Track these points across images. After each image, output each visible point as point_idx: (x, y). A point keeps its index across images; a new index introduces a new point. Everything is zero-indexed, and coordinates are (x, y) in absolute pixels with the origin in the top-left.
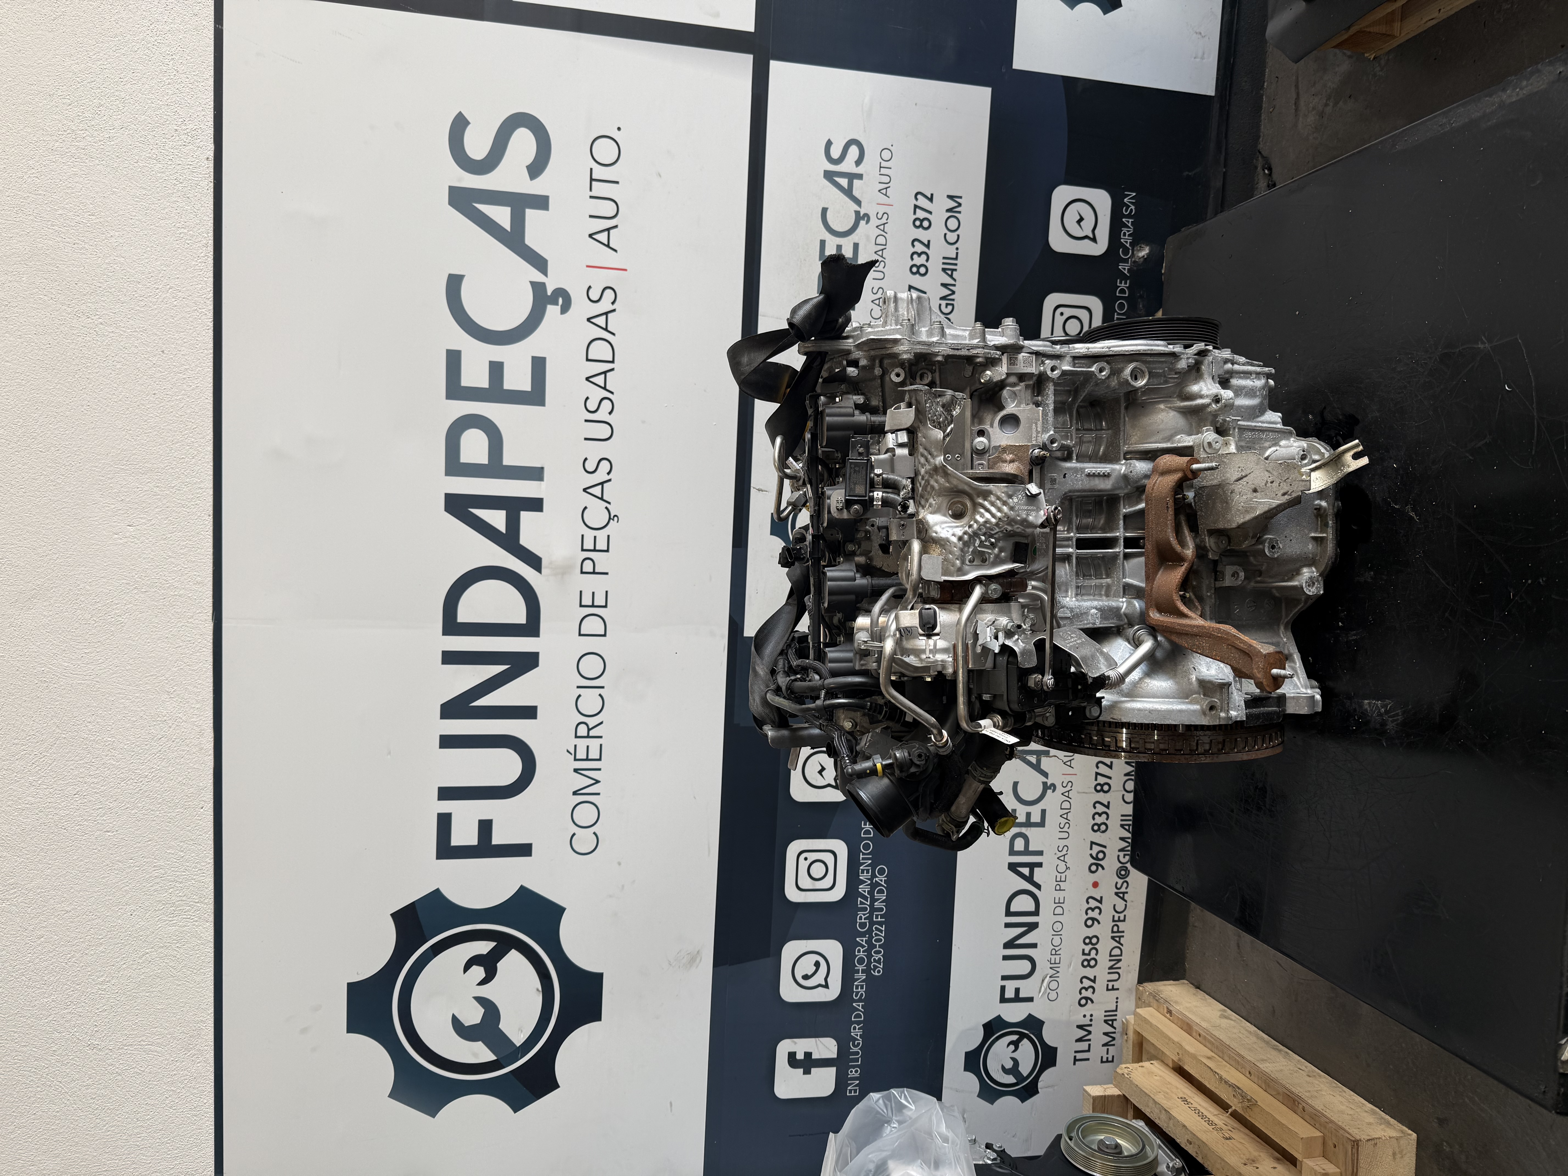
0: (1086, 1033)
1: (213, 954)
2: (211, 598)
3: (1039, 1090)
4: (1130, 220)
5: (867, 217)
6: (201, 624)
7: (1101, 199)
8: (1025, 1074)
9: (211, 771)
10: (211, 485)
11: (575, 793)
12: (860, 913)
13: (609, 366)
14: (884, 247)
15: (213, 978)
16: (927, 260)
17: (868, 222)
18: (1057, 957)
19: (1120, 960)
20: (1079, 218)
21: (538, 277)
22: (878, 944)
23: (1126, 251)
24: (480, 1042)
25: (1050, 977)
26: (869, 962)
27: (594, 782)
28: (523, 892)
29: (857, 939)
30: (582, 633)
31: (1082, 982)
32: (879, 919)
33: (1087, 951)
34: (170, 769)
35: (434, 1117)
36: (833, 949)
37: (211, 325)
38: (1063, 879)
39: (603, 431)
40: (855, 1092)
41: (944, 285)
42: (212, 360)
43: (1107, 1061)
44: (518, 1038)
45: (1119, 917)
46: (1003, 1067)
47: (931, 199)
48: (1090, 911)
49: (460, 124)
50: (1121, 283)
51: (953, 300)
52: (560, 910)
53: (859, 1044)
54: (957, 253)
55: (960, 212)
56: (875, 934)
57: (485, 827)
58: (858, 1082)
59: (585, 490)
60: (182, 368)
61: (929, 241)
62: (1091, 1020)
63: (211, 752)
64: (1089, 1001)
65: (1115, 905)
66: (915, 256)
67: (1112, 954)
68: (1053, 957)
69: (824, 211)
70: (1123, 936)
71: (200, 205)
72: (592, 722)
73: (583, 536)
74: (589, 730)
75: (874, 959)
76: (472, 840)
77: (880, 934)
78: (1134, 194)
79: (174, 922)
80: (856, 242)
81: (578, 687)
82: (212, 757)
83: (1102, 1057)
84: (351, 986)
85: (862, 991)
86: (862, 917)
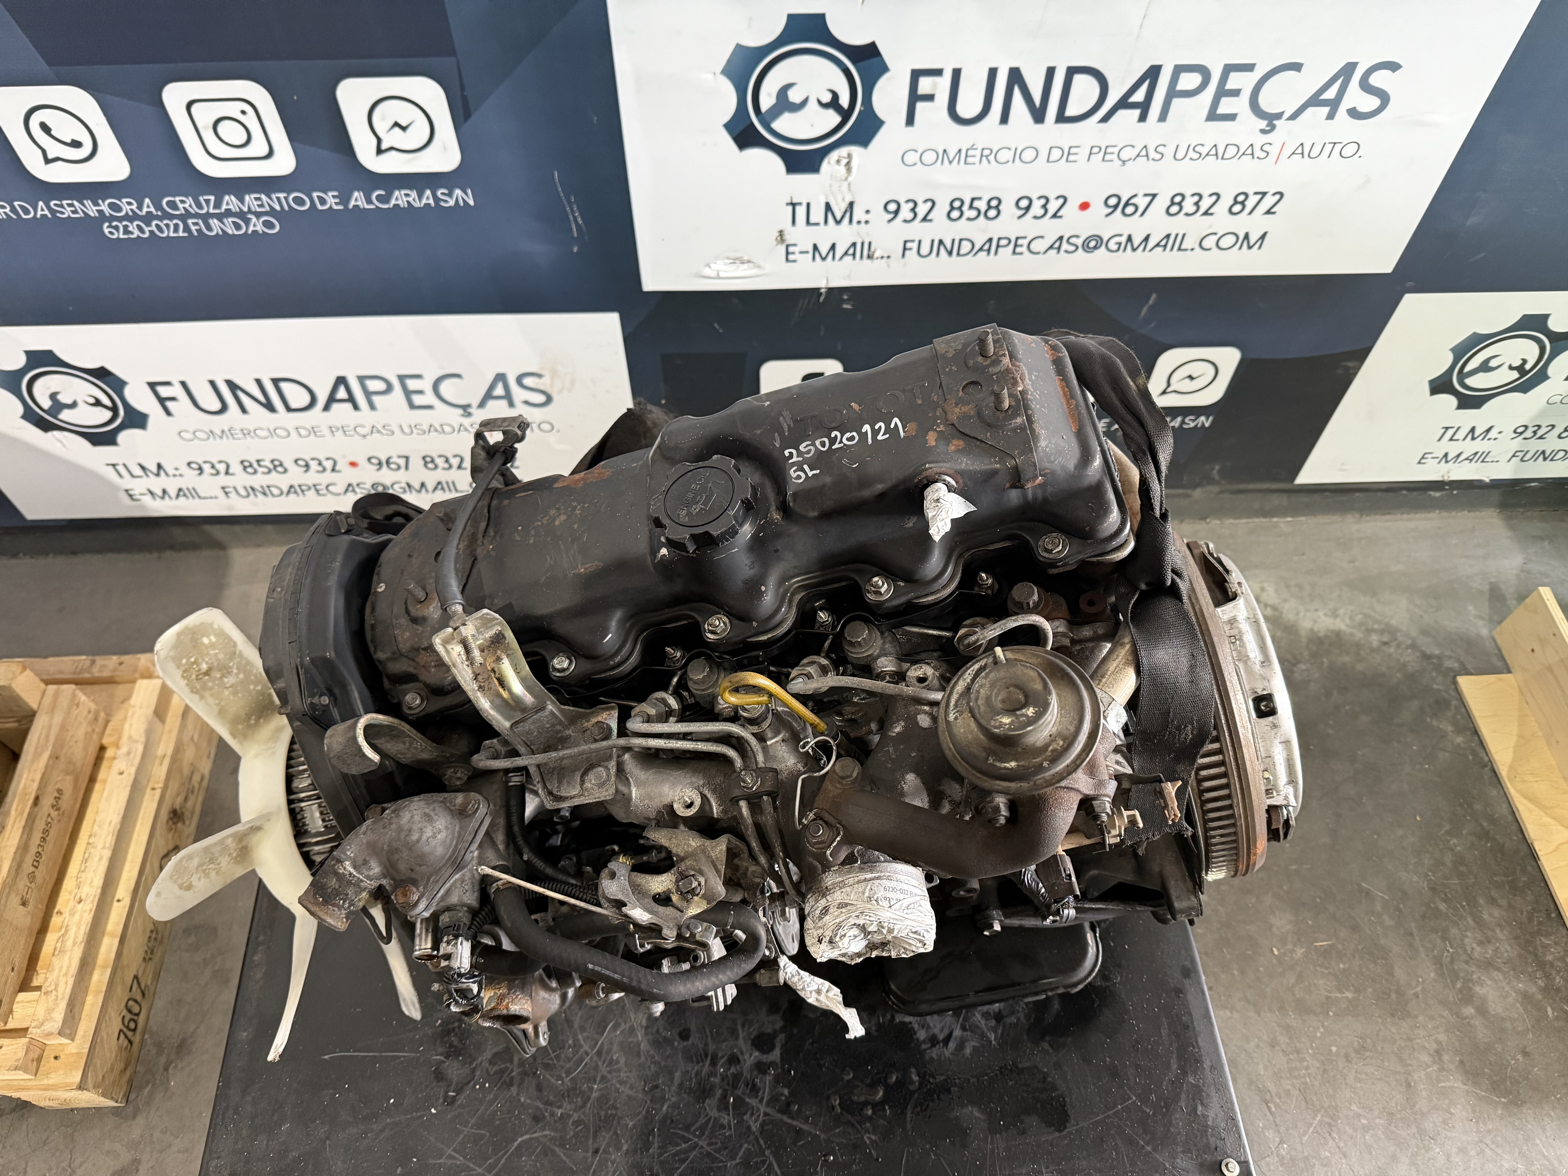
0: (155, 472)
3: (51, 433)
5: (1270, 128)
8: (60, 417)
12: (190, 201)
14: (1220, 155)
16: (1187, 214)
17: (1263, 131)
18: (241, 436)
19: (267, 495)
20: (1195, 375)
22: (154, 229)
25: (210, 430)
26: (119, 219)
29: (147, 200)
31: (219, 462)
32: (193, 228)
33: (262, 463)
36: (113, 165)
38: (348, 433)
41: (1147, 239)
43: (131, 496)
45: (321, 490)
46: (57, 393)
47: (1268, 212)
48: (316, 462)
54: (1186, 250)
55: (1240, 248)
56: (168, 224)
61: (1212, 214)
62: (174, 476)
64: (199, 471)
65: (334, 484)
66: (1196, 198)
67: (271, 488)
68: (238, 431)
69: (1297, 67)
70: (298, 495)
75: (127, 226)
77: (171, 230)
78: (1207, 425)
80: (1238, 117)
83: (132, 489)
85: (68, 213)
86: (186, 203)
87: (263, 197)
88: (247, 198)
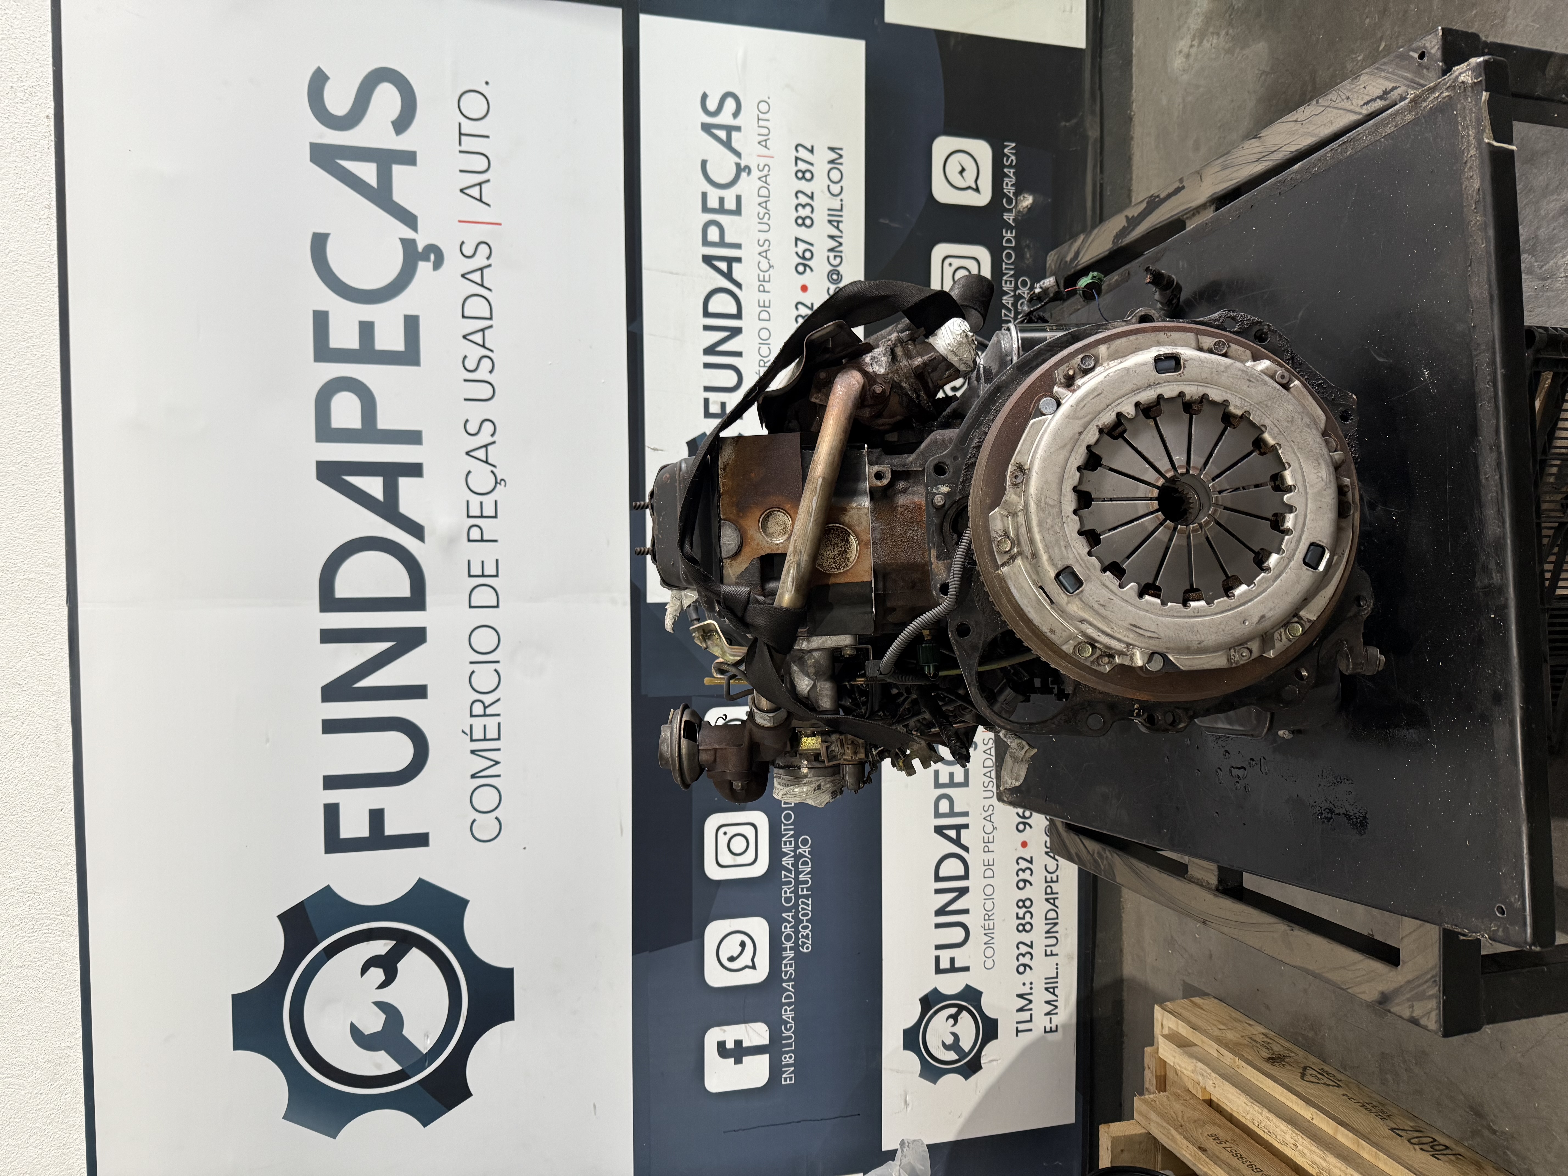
0: (1027, 1002)
1: (79, 972)
2: (65, 581)
3: (983, 1065)
4: (1012, 171)
5: (748, 169)
6: (54, 610)
7: (982, 149)
8: (967, 1050)
9: (71, 769)
10: (61, 460)
11: (473, 776)
12: (785, 888)
13: (488, 323)
14: (767, 199)
15: (80, 998)
16: (812, 211)
17: (749, 173)
18: (991, 923)
19: (1056, 924)
20: (960, 168)
21: (409, 234)
22: (805, 919)
23: (1010, 201)
24: (383, 1052)
25: (985, 944)
26: (797, 939)
27: (493, 763)
28: (422, 884)
29: (784, 915)
30: (473, 604)
31: (1018, 948)
32: (805, 892)
33: (1021, 915)
34: (24, 769)
35: (334, 1137)
36: (758, 927)
37: (57, 290)
38: (991, 840)
39: (484, 391)
40: (791, 1079)
41: (831, 237)
42: (58, 327)
43: (1051, 1031)
44: (424, 1045)
45: (1052, 878)
46: (943, 1043)
47: (812, 151)
48: (1020, 873)
49: (319, 80)
50: (1007, 232)
51: (841, 252)
52: (464, 903)
53: (791, 1027)
54: (842, 205)
55: (841, 164)
56: (802, 908)
57: (377, 817)
58: (792, 1069)
59: (467, 453)
60: (26, 336)
61: (812, 193)
62: (1031, 988)
63: (70, 748)
64: (1027, 968)
65: (1046, 866)
66: (800, 208)
67: (1048, 917)
68: (987, 923)
69: (704, 163)
70: (1057, 898)
71: (40, 165)
72: (488, 699)
73: (468, 502)
74: (485, 708)
75: (802, 935)
76: (363, 830)
77: (807, 908)
78: (1014, 145)
79: (33, 938)
80: (739, 193)
81: (471, 663)
82: (71, 754)
83: (1045, 1027)
84: (235, 997)
85: (791, 970)
86: (787, 891)
87: (784, 839)
88: (784, 850)
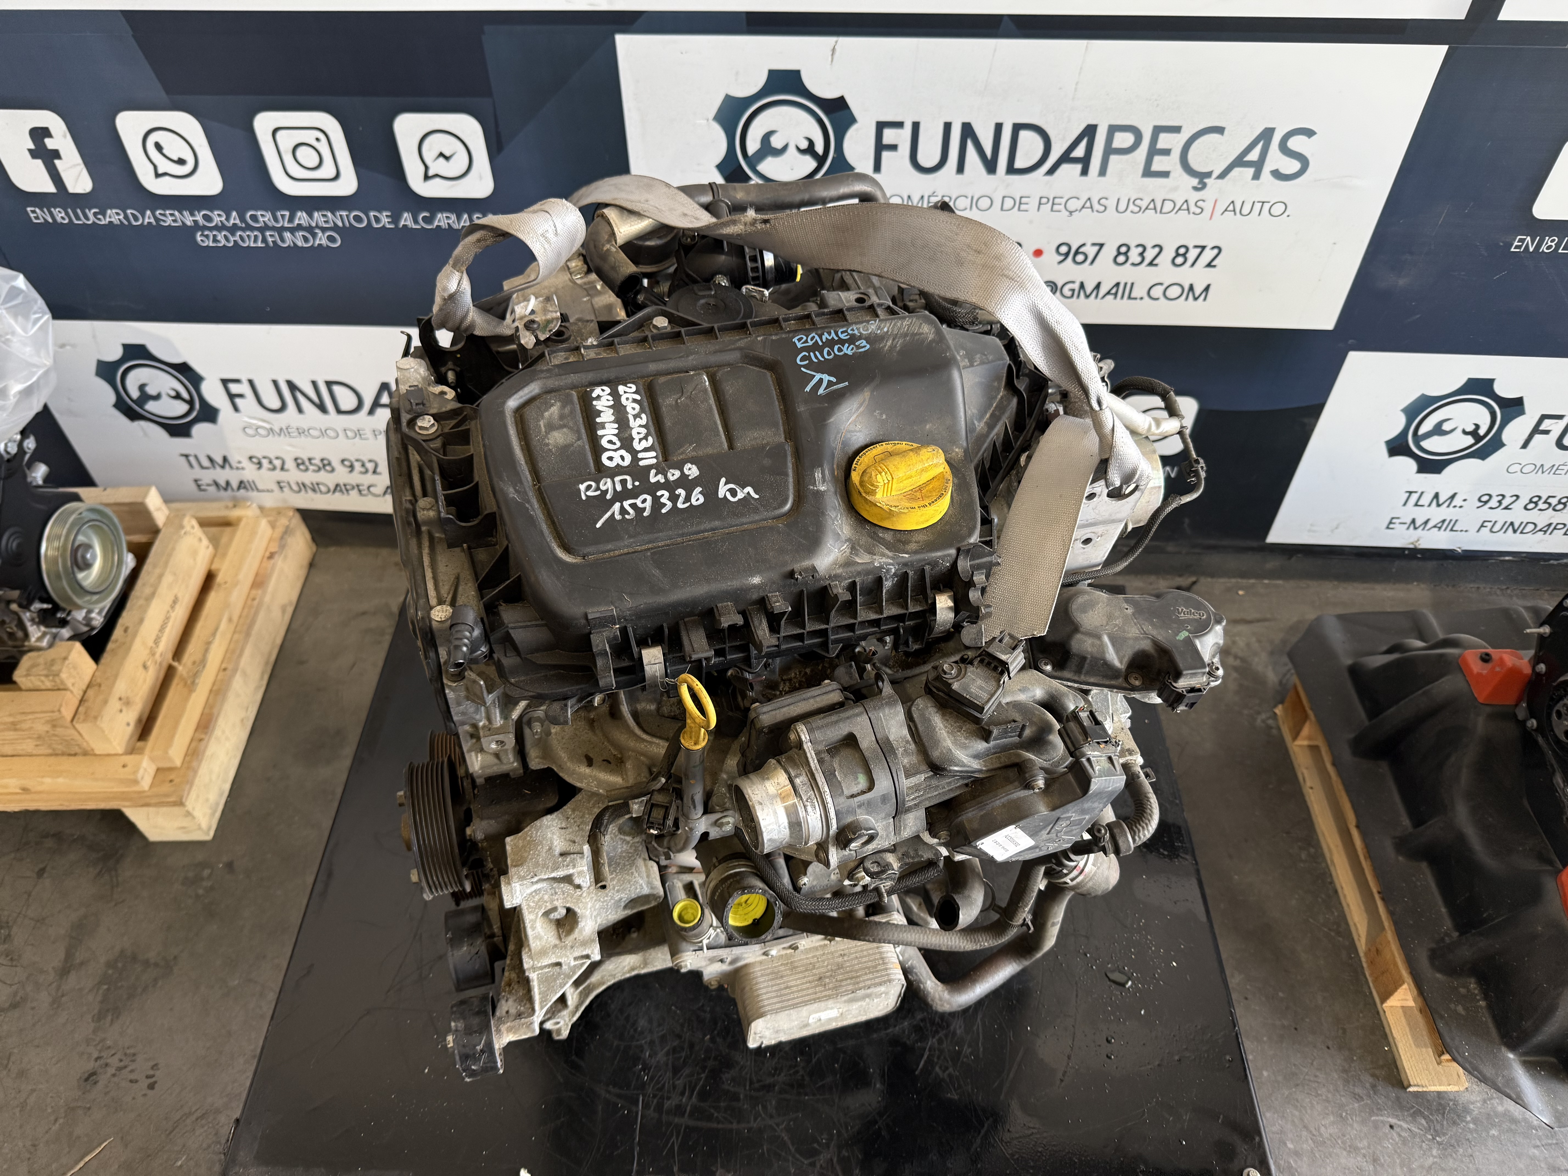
0: (221, 465)
3: (135, 422)
5: (1202, 186)
8: (146, 407)
12: (269, 215)
14: (1158, 209)
16: (1133, 264)
17: (1195, 189)
18: (296, 434)
19: (316, 492)
22: (238, 238)
25: (271, 429)
26: (210, 229)
29: (234, 213)
31: (276, 458)
32: (269, 239)
33: (313, 461)
36: (209, 182)
40: (38, 217)
41: (1098, 286)
43: (199, 486)
45: (364, 490)
47: (1209, 265)
48: (360, 463)
51: (1078, 296)
53: (100, 220)
54: (1135, 299)
55: (1187, 299)
56: (249, 235)
58: (50, 220)
61: (1157, 265)
62: (238, 468)
64: (258, 465)
66: (1140, 249)
67: (320, 485)
68: (294, 430)
69: (1220, 130)
70: (343, 494)
75: (216, 235)
77: (252, 240)
80: (1171, 175)
83: (200, 480)
85: (169, 221)
86: (265, 217)
87: (329, 214)
88: (316, 214)
